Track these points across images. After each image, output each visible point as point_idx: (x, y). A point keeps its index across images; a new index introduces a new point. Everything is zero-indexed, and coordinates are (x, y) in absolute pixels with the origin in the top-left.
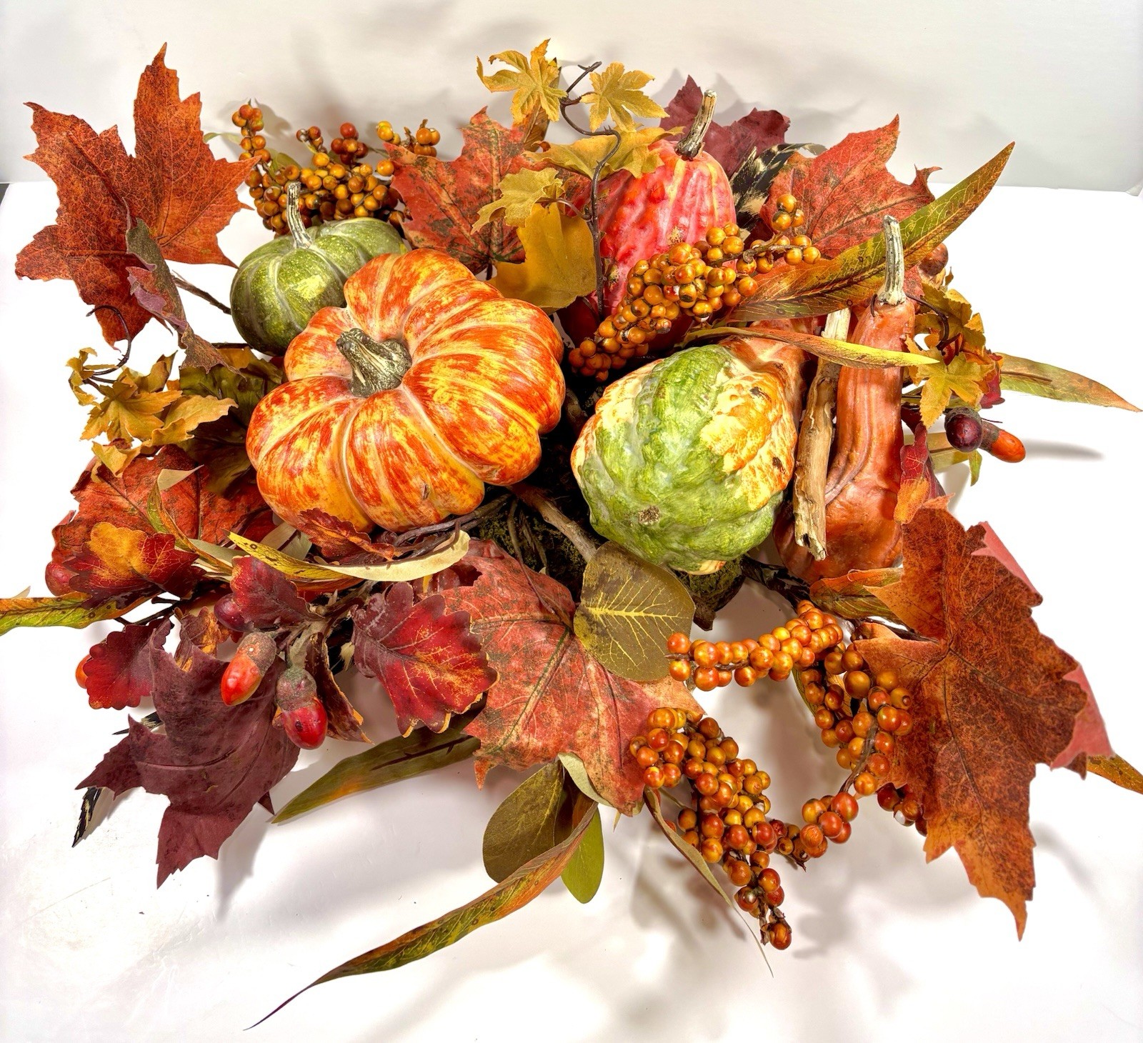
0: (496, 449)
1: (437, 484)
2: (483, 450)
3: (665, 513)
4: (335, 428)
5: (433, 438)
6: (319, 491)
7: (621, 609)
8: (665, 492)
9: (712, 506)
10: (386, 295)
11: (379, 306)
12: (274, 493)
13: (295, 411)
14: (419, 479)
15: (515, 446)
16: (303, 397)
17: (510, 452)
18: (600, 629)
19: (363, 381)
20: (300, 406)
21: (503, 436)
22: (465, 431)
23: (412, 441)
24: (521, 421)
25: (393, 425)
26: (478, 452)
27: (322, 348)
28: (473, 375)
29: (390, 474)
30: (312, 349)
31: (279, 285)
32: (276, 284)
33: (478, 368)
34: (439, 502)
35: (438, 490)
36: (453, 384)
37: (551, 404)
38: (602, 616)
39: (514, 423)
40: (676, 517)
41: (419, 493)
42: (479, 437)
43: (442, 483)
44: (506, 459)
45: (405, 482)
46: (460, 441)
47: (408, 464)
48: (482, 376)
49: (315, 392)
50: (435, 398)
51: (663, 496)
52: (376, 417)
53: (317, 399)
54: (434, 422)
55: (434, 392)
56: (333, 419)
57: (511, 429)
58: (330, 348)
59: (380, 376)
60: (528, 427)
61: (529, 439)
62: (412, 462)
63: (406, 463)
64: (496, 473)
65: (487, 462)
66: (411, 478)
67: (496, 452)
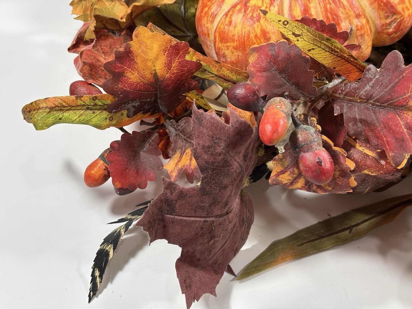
1: (359, 27)
6: (271, 35)
12: (233, 41)
14: (347, 22)
17: (409, 6)
29: (328, 18)
35: (358, 32)
43: (362, 27)
44: (405, 10)
47: (341, 10)
62: (344, 9)
63: (340, 8)
64: (395, 24)
65: (395, 12)
66: (342, 22)
67: (402, 3)
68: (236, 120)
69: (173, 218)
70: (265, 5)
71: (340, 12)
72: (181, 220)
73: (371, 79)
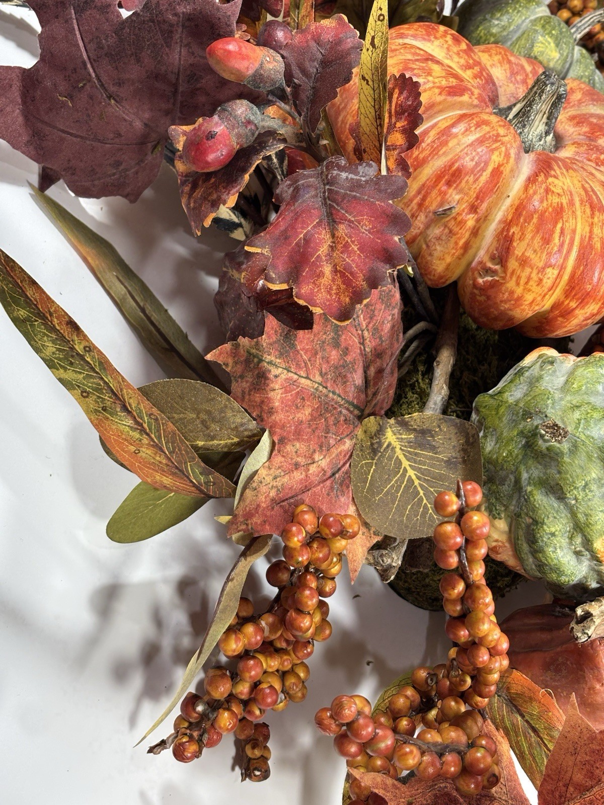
0: (524, 262)
1: (459, 218)
2: (519, 248)
3: (565, 446)
4: (465, 98)
5: (505, 195)
7: (408, 460)
8: (588, 437)
9: (590, 495)
10: (592, 115)
11: (579, 112)
13: (456, 58)
14: (457, 197)
15: (531, 283)
16: (471, 61)
17: (522, 281)
18: (374, 447)
19: (511, 116)
20: (462, 61)
21: (541, 264)
22: (535, 220)
23: (497, 172)
24: (558, 280)
25: (503, 149)
26: (515, 244)
27: (516, 70)
28: (588, 211)
29: (451, 166)
30: (509, 62)
31: (535, 20)
32: (532, 18)
33: (597, 213)
34: (436, 231)
35: (453, 222)
36: (571, 194)
37: (577, 312)
38: (389, 444)
39: (556, 272)
40: (566, 459)
41: (441, 204)
42: (533, 238)
43: (462, 223)
44: (514, 279)
45: (449, 184)
46: (522, 220)
47: (471, 179)
48: (590, 220)
49: (481, 72)
50: (551, 180)
51: (583, 437)
52: (502, 131)
53: (475, 77)
54: (526, 188)
55: (556, 177)
56: (472, 94)
57: (549, 270)
58: (519, 78)
59: (526, 130)
60: (552, 292)
61: (539, 299)
62: (475, 182)
63: (472, 176)
64: (490, 279)
65: (503, 262)
66: (456, 188)
67: (520, 264)
68: (229, 13)
69: (71, 18)
70: (436, 80)
71: (467, 177)
72: (74, 29)
73: (357, 173)
